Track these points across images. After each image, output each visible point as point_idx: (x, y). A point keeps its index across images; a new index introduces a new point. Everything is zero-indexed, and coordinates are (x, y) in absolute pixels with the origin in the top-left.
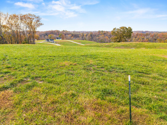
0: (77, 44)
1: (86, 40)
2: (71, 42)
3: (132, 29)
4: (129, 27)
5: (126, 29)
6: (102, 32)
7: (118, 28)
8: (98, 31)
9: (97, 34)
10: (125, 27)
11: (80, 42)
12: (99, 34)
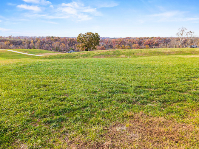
0: (22, 54)
1: (35, 48)
2: (13, 53)
3: (99, 35)
4: (96, 33)
5: (94, 35)
6: (52, 38)
7: (84, 34)
8: (47, 37)
9: (47, 40)
10: (92, 33)
11: (26, 52)
12: (49, 41)
